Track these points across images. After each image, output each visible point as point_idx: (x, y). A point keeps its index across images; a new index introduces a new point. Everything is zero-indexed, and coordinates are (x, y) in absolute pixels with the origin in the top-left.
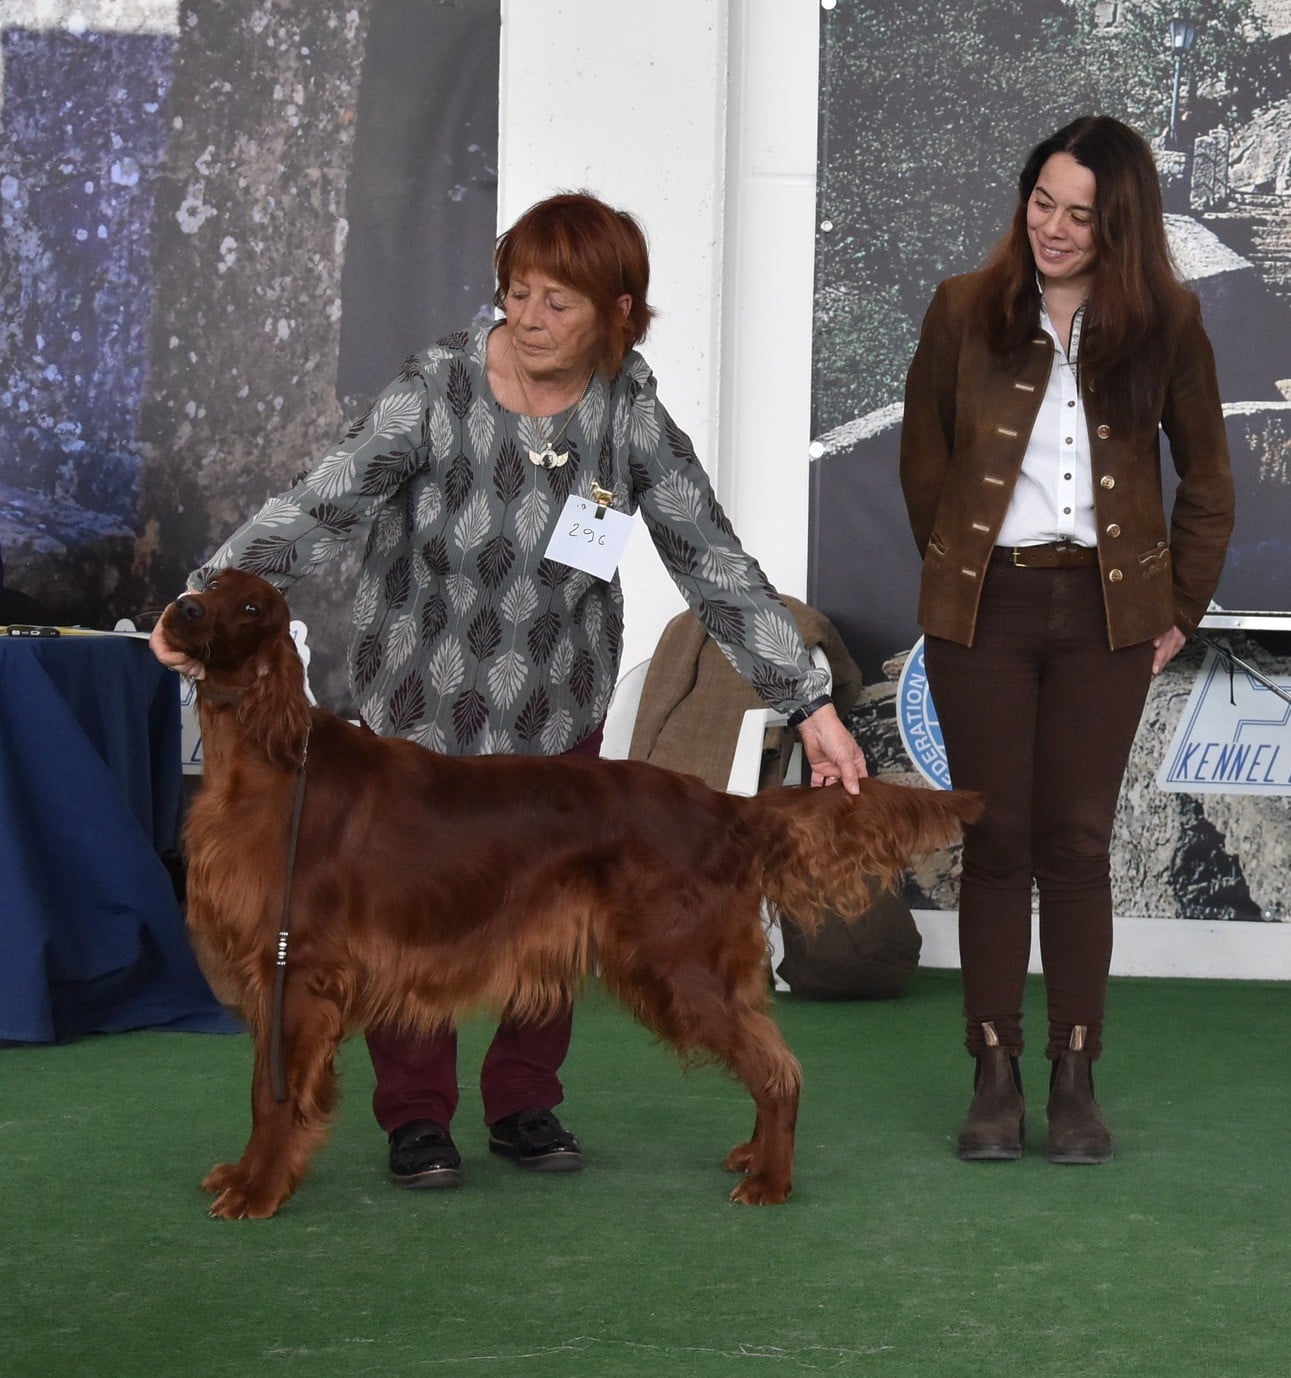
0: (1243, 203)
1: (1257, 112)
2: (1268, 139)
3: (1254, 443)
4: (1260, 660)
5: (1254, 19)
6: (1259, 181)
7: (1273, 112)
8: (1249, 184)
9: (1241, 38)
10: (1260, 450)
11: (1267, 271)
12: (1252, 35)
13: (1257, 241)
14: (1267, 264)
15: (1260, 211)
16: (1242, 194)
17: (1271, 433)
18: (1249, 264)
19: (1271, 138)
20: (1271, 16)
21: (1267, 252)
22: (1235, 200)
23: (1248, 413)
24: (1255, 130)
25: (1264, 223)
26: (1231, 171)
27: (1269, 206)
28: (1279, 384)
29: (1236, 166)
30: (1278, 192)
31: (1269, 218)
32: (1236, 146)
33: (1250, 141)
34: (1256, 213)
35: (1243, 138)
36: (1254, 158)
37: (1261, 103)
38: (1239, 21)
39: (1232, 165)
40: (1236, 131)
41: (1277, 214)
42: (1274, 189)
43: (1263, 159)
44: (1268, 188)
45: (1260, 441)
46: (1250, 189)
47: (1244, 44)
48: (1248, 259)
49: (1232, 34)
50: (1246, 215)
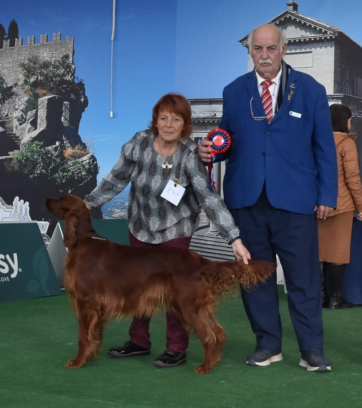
0: (3, 118)
1: (6, 101)
2: (7, 106)
3: (5, 164)
4: (6, 206)
5: (5, 83)
6: (6, 114)
7: (8, 101)
8: (4, 115)
9: (3, 87)
10: (6, 166)
11: (7, 131)
12: (5, 86)
13: (6, 125)
14: (7, 130)
15: (6, 120)
16: (3, 116)
17: (8, 162)
18: (4, 130)
19: (8, 106)
20: (8, 83)
21: (7, 127)
22: (2, 118)
23: (4, 158)
24: (5, 104)
25: (6, 122)
26: (2, 112)
27: (7, 119)
28: (9, 153)
29: (3, 111)
30: (9, 116)
31: (7, 121)
32: (3, 107)
33: (5, 107)
34: (5, 120)
35: (4, 106)
36: (5, 110)
37: (6, 99)
38: (3, 84)
39: (2, 111)
40: (2, 105)
41: (9, 120)
42: (8, 115)
43: (7, 110)
44: (7, 115)
45: (6, 164)
46: (5, 116)
47: (4, 88)
48: (4, 129)
49: (2, 86)
50: (4, 121)
